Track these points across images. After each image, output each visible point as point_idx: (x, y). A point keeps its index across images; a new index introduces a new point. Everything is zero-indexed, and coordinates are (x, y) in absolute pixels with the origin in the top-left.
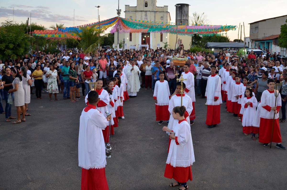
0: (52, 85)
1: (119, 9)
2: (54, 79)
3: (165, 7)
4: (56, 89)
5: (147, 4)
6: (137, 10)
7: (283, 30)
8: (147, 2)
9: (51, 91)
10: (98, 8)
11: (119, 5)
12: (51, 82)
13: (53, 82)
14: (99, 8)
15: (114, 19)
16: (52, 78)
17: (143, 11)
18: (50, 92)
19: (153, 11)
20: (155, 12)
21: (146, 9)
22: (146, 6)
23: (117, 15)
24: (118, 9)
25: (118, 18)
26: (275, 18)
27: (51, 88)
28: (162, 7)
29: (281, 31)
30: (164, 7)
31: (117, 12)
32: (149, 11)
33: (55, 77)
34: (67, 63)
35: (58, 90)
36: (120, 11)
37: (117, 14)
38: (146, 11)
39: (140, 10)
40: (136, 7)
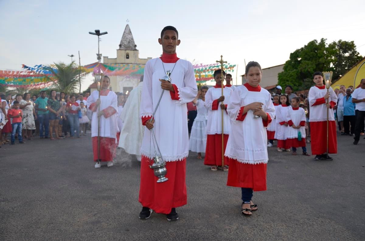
0: (26, 120)
1: (100, 53)
2: (31, 111)
3: (149, 59)
4: (33, 125)
5: (128, 55)
6: (117, 62)
7: (280, 78)
8: (128, 53)
9: (25, 126)
10: (71, 57)
11: (99, 49)
12: (26, 115)
13: (29, 115)
14: (73, 57)
15: (94, 65)
16: (27, 110)
17: (125, 63)
18: (24, 128)
19: (135, 63)
20: (137, 64)
21: (128, 61)
22: (128, 58)
23: (97, 61)
24: (98, 53)
25: (98, 64)
26: (269, 68)
27: (25, 123)
28: (145, 59)
29: (278, 79)
30: (147, 59)
31: (97, 57)
32: (131, 63)
33: (32, 109)
34: (43, 93)
35: (35, 126)
36: (100, 55)
37: (98, 59)
38: (128, 64)
39: (121, 62)
40: (116, 59)
